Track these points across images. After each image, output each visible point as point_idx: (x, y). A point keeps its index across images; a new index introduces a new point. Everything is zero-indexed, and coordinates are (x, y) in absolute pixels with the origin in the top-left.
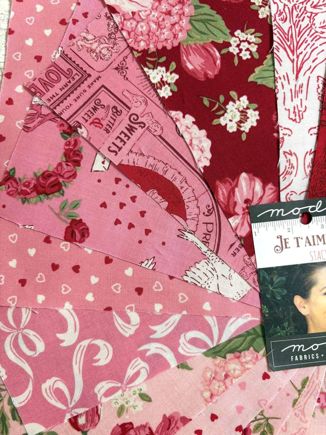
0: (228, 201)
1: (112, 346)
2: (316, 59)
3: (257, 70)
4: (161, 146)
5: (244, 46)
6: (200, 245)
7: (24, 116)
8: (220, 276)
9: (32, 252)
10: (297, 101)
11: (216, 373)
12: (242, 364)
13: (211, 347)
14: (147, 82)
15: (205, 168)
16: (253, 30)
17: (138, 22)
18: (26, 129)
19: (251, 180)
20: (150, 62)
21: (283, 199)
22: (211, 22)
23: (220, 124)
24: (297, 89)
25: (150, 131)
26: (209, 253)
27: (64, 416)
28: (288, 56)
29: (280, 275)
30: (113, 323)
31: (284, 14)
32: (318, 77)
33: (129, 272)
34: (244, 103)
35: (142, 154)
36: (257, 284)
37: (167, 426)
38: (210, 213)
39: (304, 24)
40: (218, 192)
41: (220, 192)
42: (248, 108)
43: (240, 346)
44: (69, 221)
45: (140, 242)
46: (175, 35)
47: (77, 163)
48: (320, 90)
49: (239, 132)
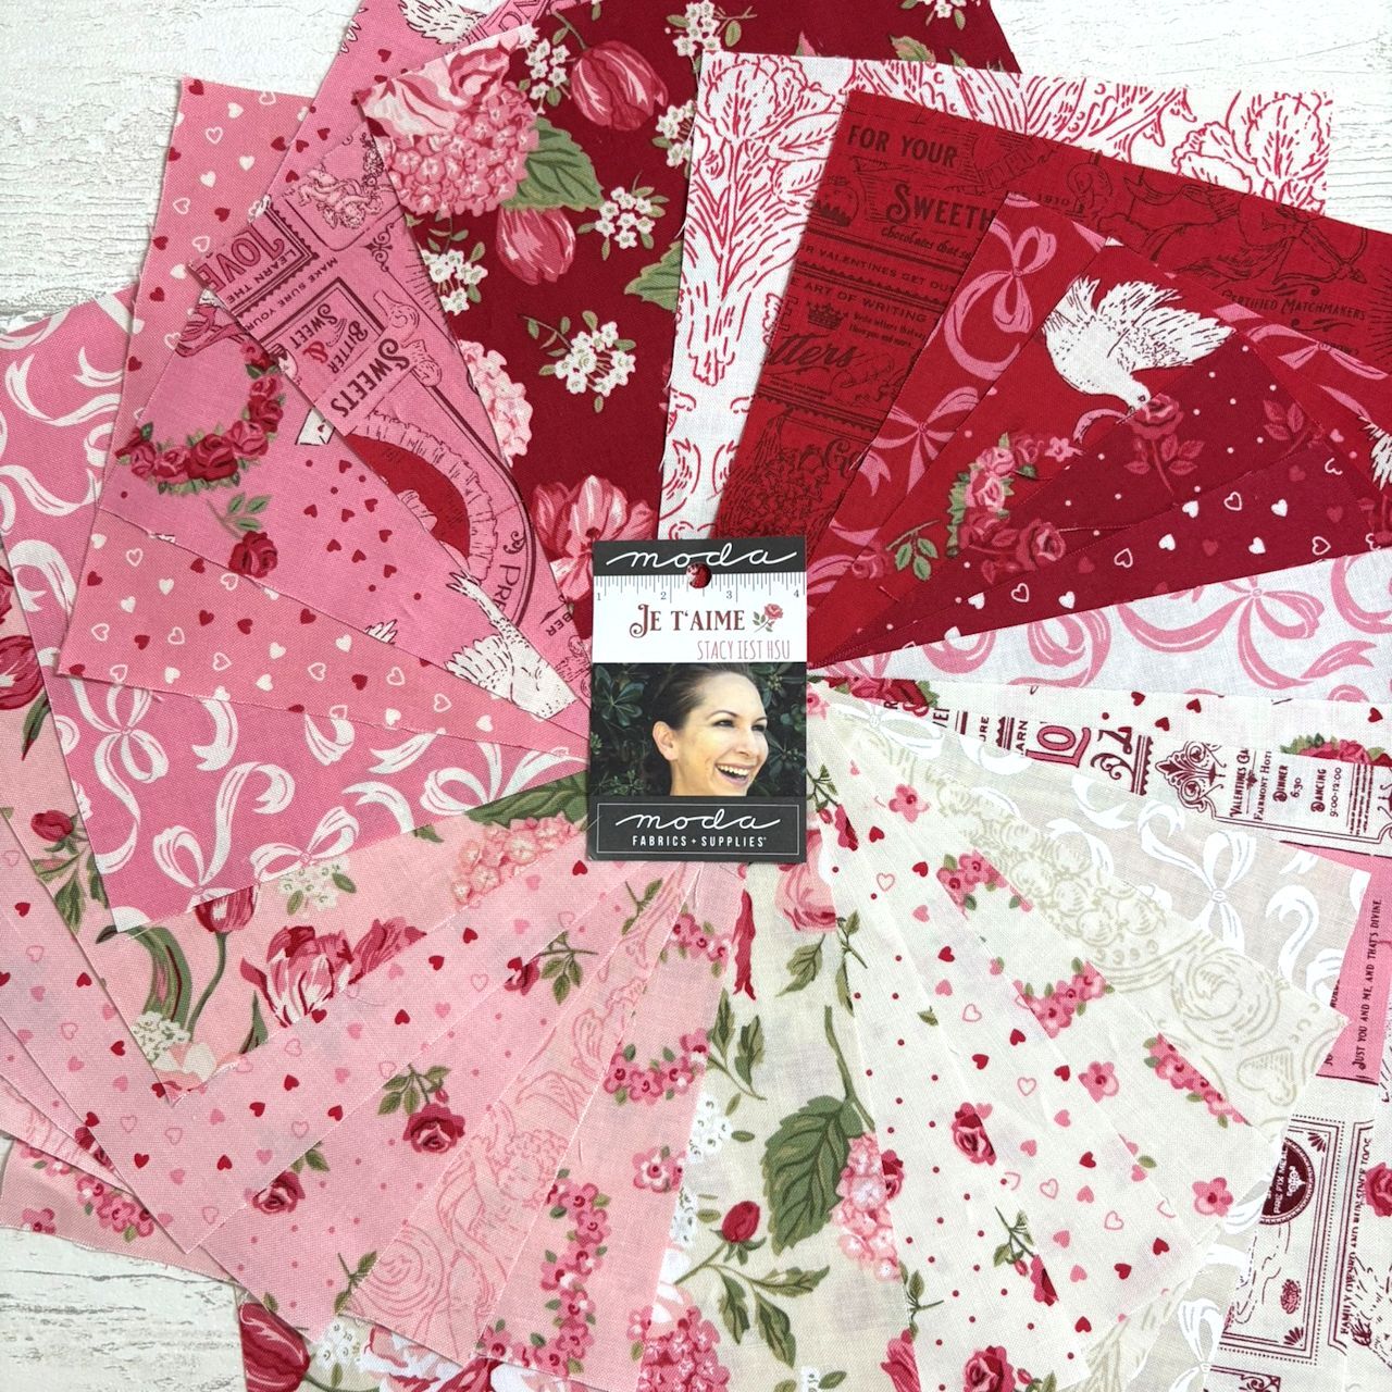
0: (556, 529)
1: (295, 779)
2: (770, 257)
3: (646, 271)
4: (434, 407)
5: (628, 220)
6: (490, 606)
7: (181, 326)
8: (518, 668)
9: (166, 586)
10: (716, 342)
11: (486, 853)
12: (538, 840)
13: (485, 802)
14: (425, 280)
15: (516, 458)
16: (650, 190)
17: (424, 157)
18: (183, 350)
19: (605, 491)
20: (436, 239)
21: (663, 533)
22: (567, 168)
23: (554, 376)
24: (722, 316)
25: (416, 376)
26: (504, 623)
27: (186, 902)
28: (712, 248)
29: (634, 679)
30: (303, 736)
31: (719, 160)
32: (768, 295)
33: (344, 643)
34: (609, 335)
35: (395, 419)
36: (588, 691)
37: (378, 943)
38: (516, 548)
39: (756, 184)
40: (536, 509)
41: (542, 509)
42: (615, 348)
43: (539, 807)
44: (242, 534)
45: (372, 588)
46: (492, 188)
47: (271, 426)
48: (768, 323)
49: (590, 394)
